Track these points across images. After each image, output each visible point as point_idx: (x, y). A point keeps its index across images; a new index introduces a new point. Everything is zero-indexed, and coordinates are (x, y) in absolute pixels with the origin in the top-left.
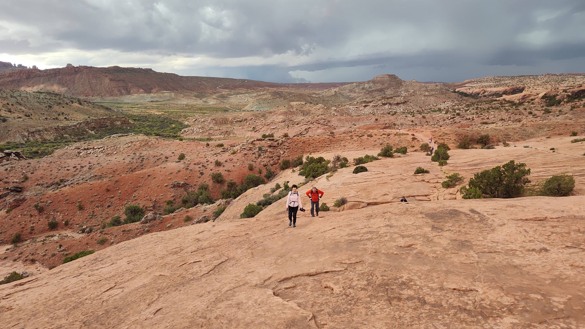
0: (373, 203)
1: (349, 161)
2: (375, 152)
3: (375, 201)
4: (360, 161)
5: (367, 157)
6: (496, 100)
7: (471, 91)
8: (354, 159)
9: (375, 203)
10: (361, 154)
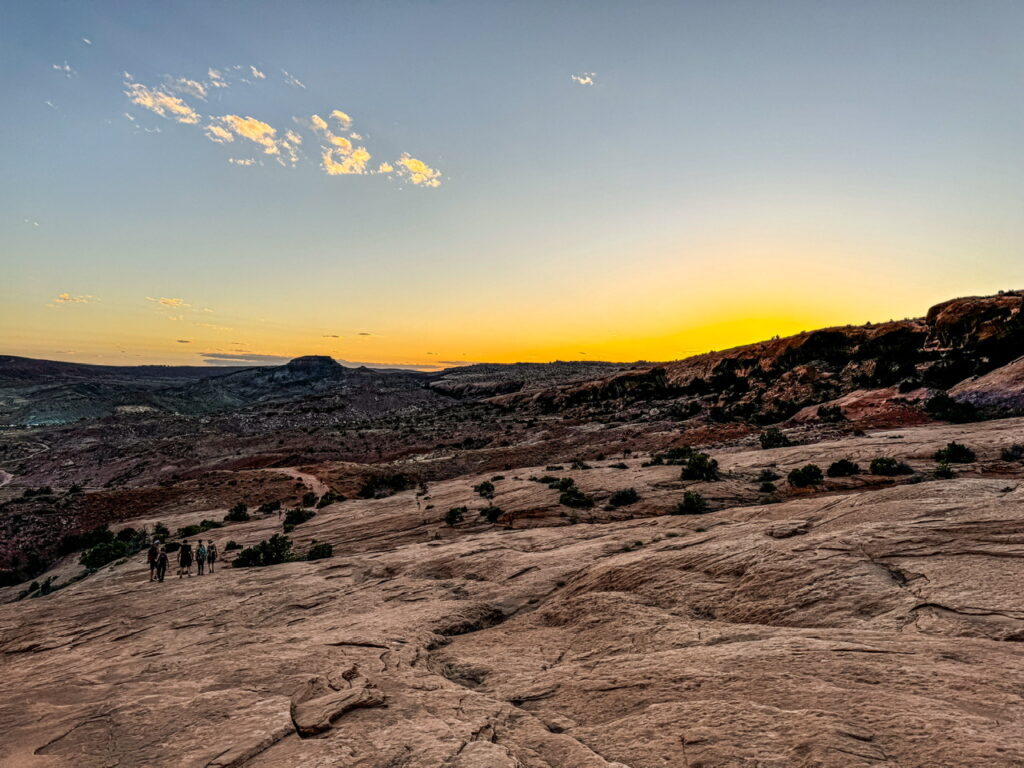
2: (222, 514)
6: (481, 404)
7: (451, 387)
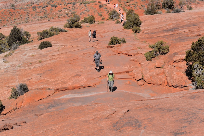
0: (62, 88)
1: (32, 35)
2: (61, 24)
3: (64, 86)
4: (44, 35)
5: (53, 29)
8: (38, 33)
9: (64, 88)
10: (46, 27)
